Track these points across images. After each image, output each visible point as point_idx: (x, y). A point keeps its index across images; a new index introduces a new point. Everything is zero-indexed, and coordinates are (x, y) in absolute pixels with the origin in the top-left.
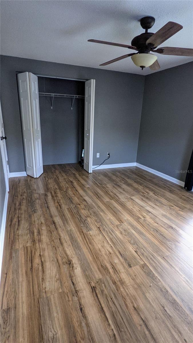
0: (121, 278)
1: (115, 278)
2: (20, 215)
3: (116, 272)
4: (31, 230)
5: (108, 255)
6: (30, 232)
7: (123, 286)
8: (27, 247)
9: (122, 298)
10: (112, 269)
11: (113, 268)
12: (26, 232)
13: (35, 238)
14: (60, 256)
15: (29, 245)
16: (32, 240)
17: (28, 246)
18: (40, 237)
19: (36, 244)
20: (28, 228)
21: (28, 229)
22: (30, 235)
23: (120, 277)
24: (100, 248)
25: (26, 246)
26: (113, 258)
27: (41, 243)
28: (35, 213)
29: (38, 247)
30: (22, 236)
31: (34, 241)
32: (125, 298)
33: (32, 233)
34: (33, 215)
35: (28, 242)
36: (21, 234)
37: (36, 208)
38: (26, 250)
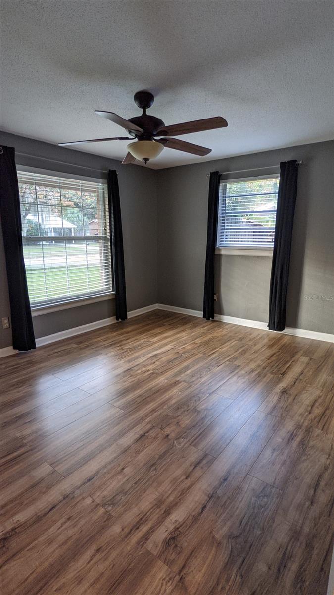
0: (150, 507)
1: (158, 516)
2: (305, 504)
3: (143, 519)
4: (302, 450)
5: (107, 551)
6: (306, 448)
7: (165, 500)
8: (322, 430)
9: (183, 494)
10: (140, 529)
11: (137, 528)
12: (312, 452)
13: (304, 434)
14: (288, 400)
15: (318, 431)
16: (310, 434)
17: (320, 431)
18: (295, 432)
19: (307, 426)
20: (305, 457)
21: (305, 454)
22: (308, 442)
23: (150, 510)
24: (88, 584)
25: (322, 432)
26: (112, 538)
27: (299, 423)
28: (267, 485)
29: (307, 421)
30: (322, 450)
31: (308, 431)
32: (182, 491)
33: (303, 445)
34: (274, 483)
35: (318, 436)
36: (322, 454)
37: (254, 499)
38: (326, 427)
